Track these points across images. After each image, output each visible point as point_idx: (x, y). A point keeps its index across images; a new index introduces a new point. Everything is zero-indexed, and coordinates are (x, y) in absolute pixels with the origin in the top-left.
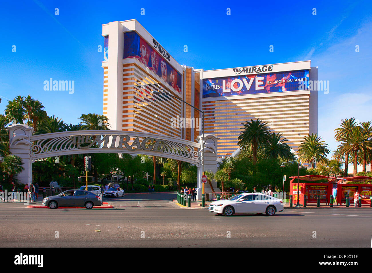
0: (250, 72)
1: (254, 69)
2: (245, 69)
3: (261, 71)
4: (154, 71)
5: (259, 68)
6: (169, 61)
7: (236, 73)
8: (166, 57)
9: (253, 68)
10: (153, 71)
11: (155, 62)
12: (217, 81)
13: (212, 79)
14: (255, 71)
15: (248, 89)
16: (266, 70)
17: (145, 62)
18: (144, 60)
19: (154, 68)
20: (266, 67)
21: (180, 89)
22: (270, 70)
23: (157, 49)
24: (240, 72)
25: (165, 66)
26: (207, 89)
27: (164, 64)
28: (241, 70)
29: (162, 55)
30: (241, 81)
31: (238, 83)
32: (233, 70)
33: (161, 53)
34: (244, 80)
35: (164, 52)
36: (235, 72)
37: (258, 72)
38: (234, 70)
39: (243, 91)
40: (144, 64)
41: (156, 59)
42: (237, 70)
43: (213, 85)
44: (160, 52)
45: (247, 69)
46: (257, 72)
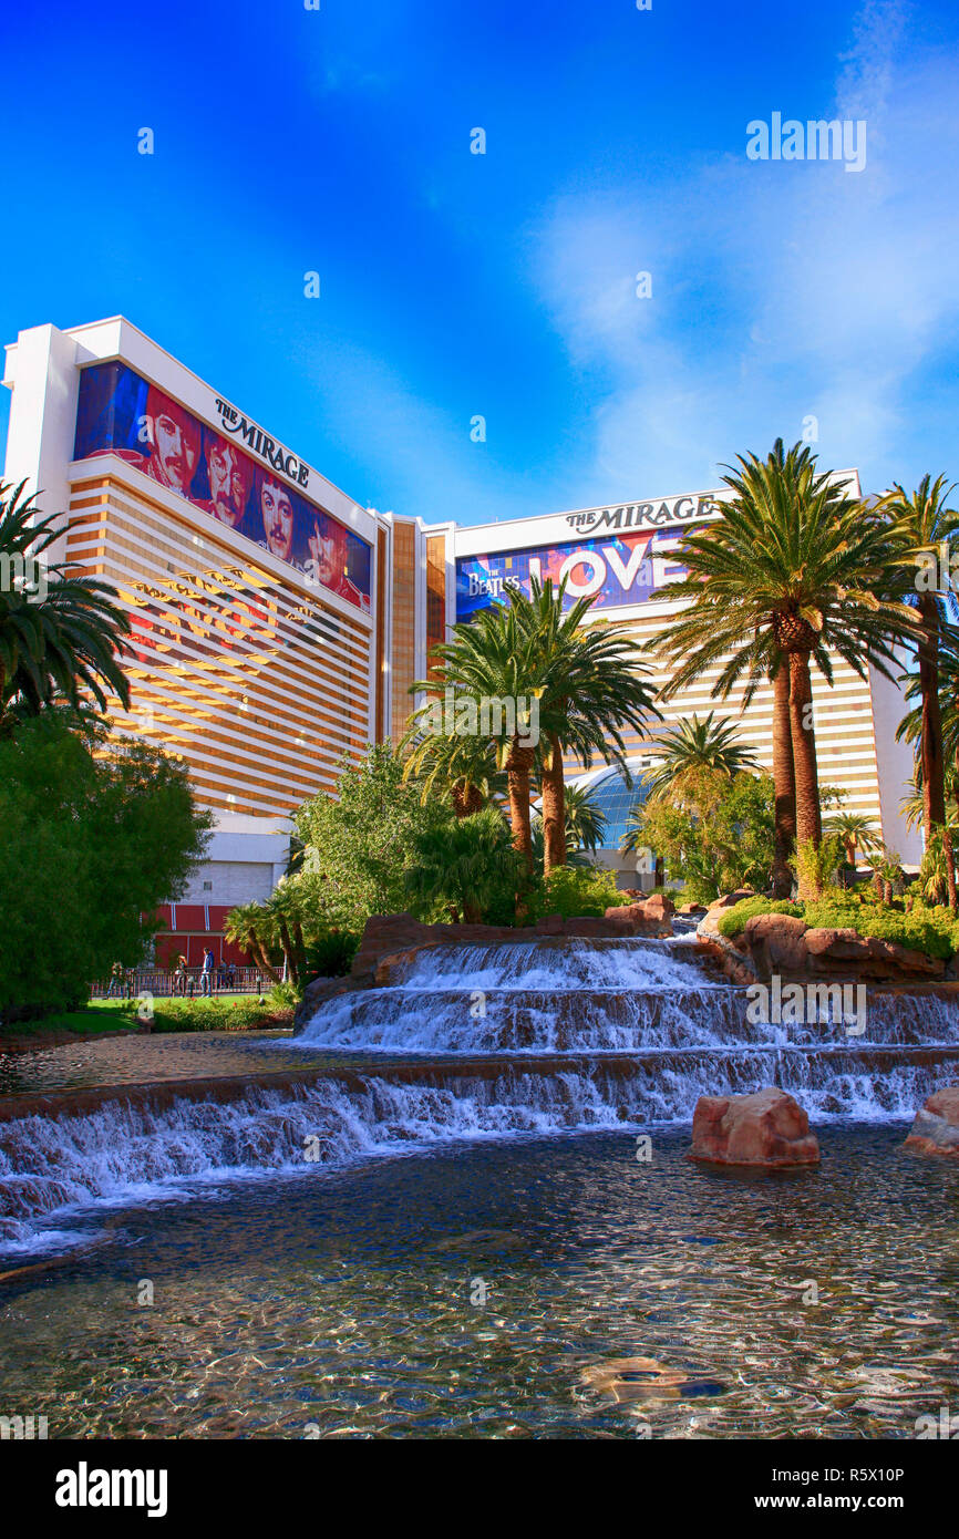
0: (628, 524)
1: (645, 510)
2: (611, 515)
3: (669, 518)
4: (222, 516)
5: (664, 507)
6: (305, 486)
7: (578, 530)
8: (287, 471)
9: (641, 508)
10: (217, 516)
11: (232, 485)
12: (509, 561)
13: (490, 556)
14: (649, 519)
15: (626, 586)
16: (689, 514)
17: (174, 478)
18: (170, 472)
19: (221, 504)
20: (690, 500)
21: (361, 595)
22: (705, 510)
23: (239, 439)
24: (593, 525)
25: (282, 503)
26: (474, 591)
27: (279, 495)
28: (597, 517)
29: (267, 461)
30: (599, 558)
31: (586, 566)
32: (567, 519)
33: (259, 456)
34: (610, 552)
35: (275, 454)
36: (575, 527)
37: (660, 521)
38: (570, 519)
39: (608, 592)
40: (169, 483)
41: (232, 472)
42: (581, 520)
43: (495, 577)
44: (257, 449)
45: (618, 515)
46: (654, 522)
